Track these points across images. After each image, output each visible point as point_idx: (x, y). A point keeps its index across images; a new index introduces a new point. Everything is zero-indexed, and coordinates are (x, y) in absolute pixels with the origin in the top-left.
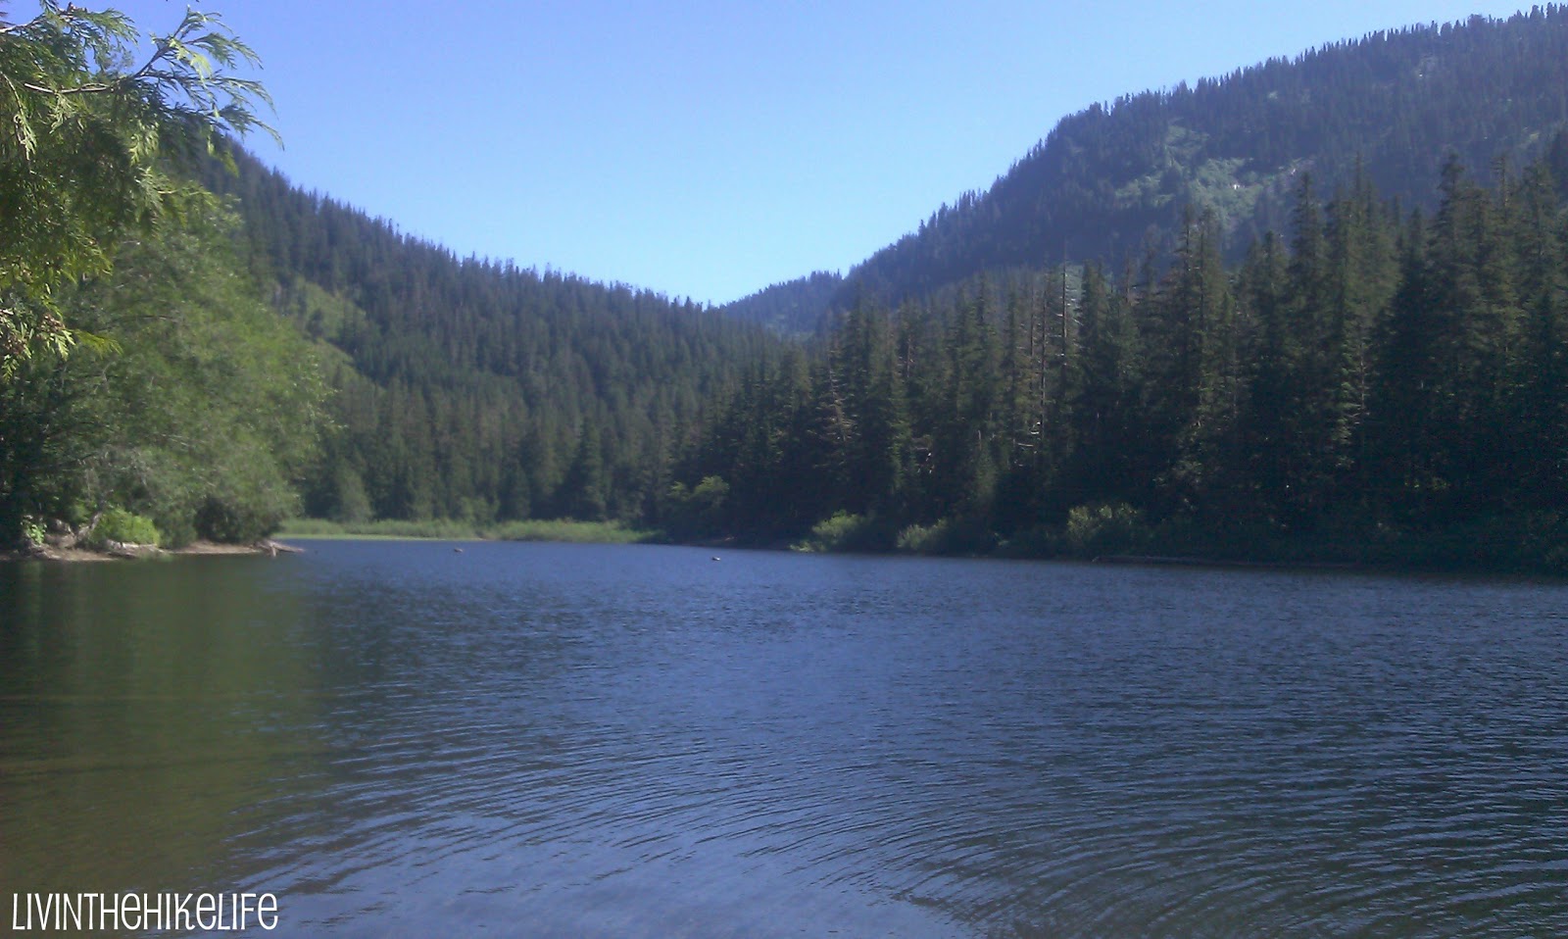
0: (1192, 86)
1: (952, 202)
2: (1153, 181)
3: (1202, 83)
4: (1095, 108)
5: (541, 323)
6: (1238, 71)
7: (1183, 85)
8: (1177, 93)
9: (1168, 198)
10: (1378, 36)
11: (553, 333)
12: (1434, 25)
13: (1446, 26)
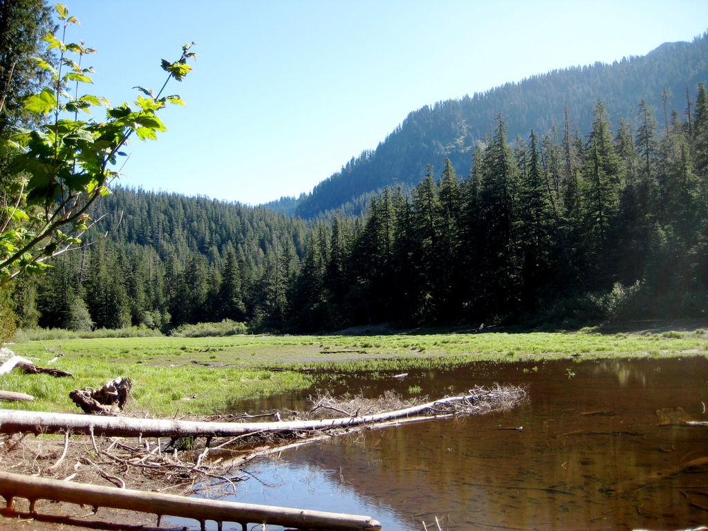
0: (471, 96)
1: (357, 156)
2: (460, 141)
3: (476, 95)
4: (426, 107)
5: (162, 216)
6: (492, 89)
7: (467, 96)
8: (464, 99)
9: (468, 149)
10: (554, 72)
11: (170, 221)
12: (579, 66)
13: (585, 67)
